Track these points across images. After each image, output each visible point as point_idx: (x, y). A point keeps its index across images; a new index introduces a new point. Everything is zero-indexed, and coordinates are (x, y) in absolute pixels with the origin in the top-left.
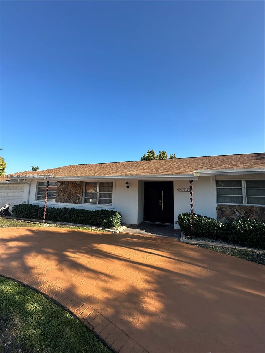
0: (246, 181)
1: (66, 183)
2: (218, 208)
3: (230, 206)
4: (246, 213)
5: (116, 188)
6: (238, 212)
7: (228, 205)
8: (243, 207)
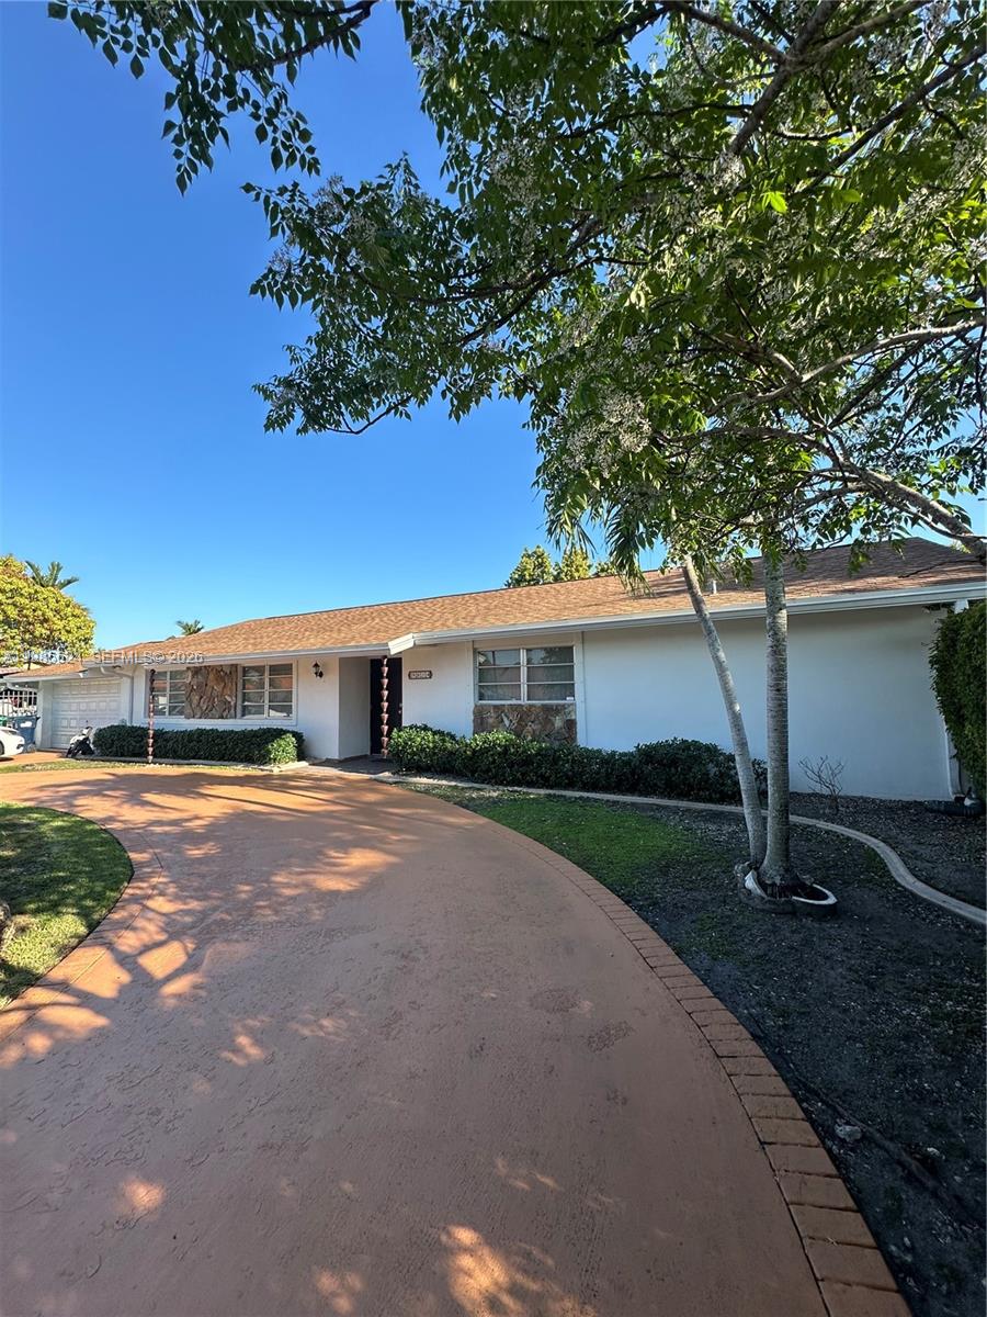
0: (528, 650)
1: (203, 670)
2: (476, 712)
3: (495, 707)
4: (521, 721)
5: (298, 679)
6: (508, 718)
7: (493, 705)
8: (518, 708)
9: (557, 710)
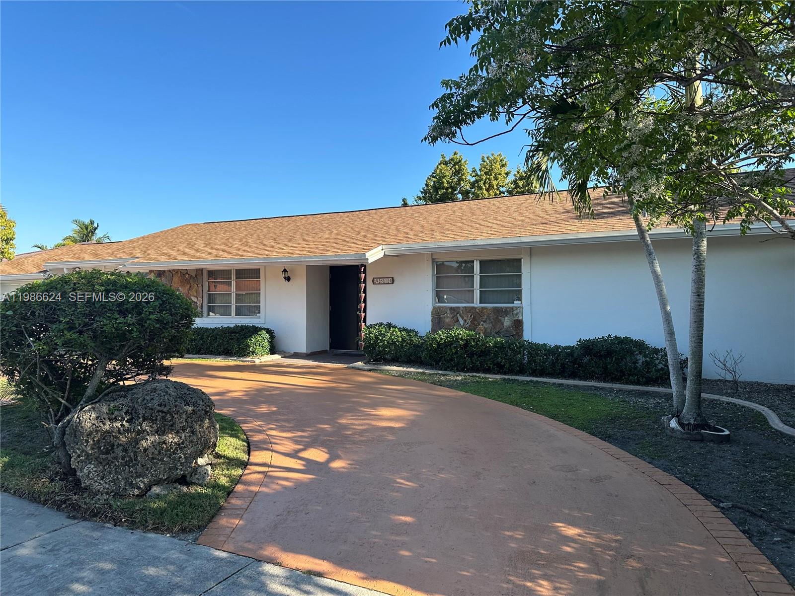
0: (481, 262)
1: (167, 274)
2: (434, 313)
3: (451, 309)
4: (474, 321)
5: (267, 283)
6: (463, 318)
7: (449, 307)
8: (470, 310)
9: (506, 312)
